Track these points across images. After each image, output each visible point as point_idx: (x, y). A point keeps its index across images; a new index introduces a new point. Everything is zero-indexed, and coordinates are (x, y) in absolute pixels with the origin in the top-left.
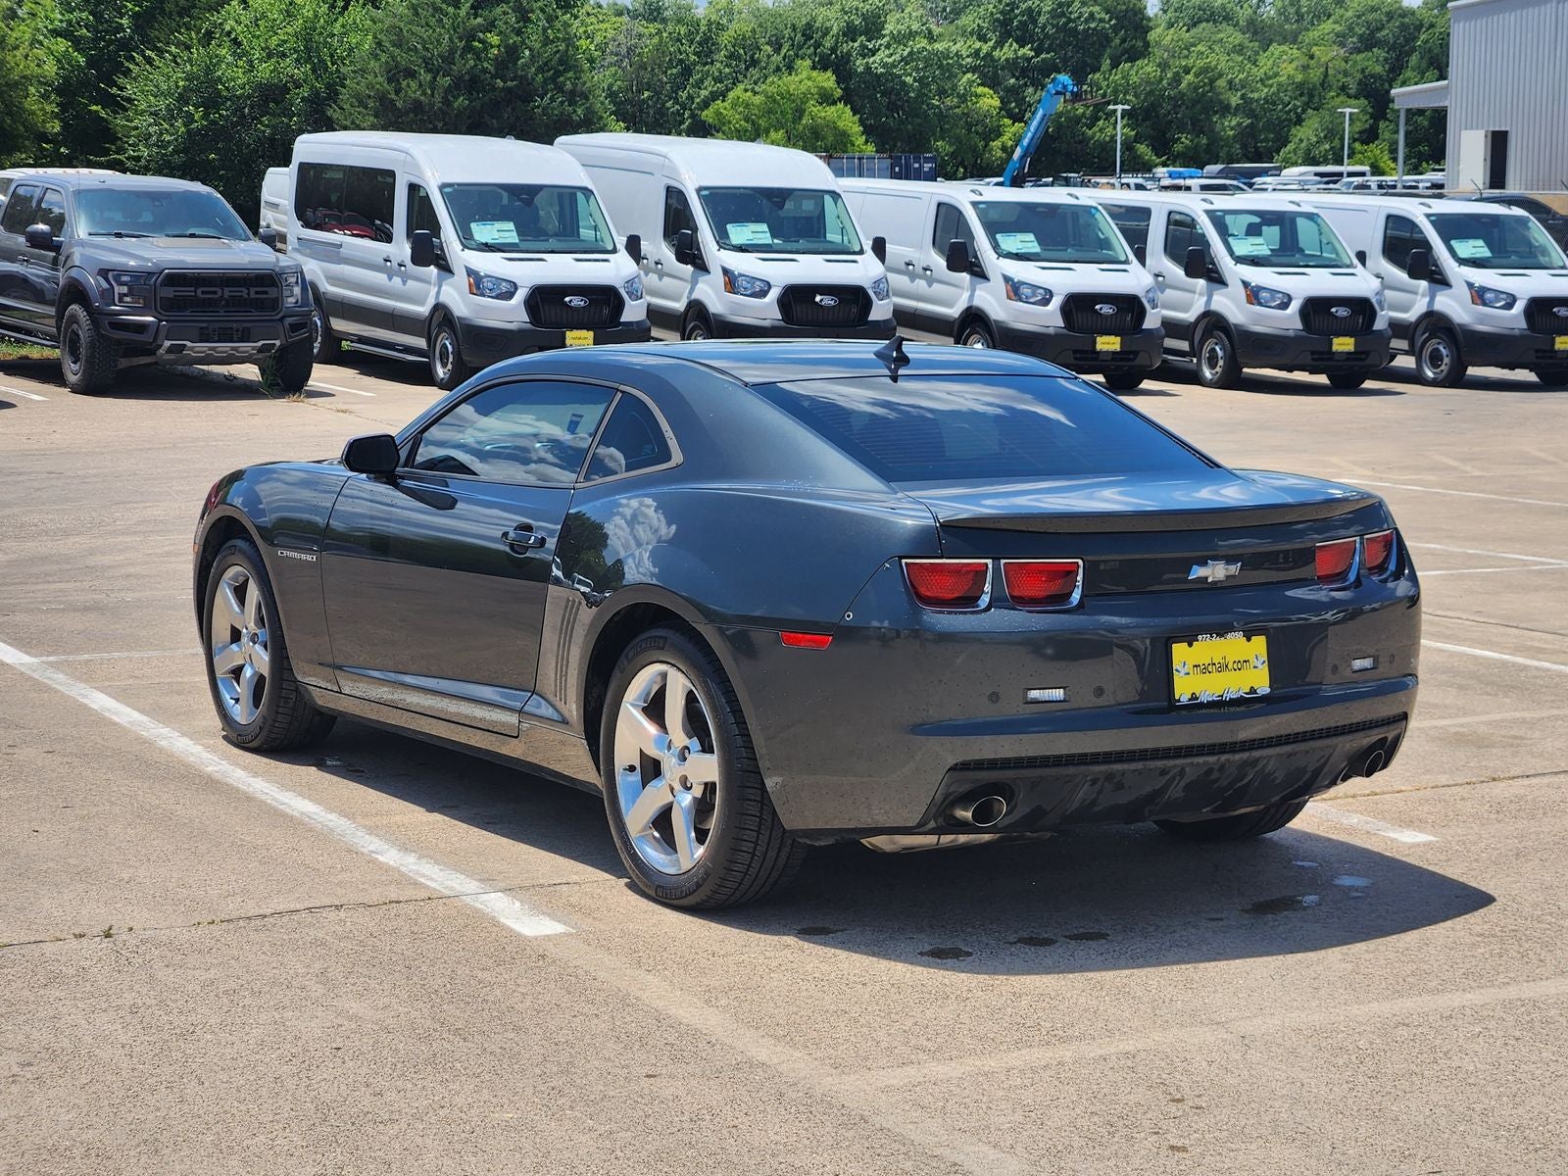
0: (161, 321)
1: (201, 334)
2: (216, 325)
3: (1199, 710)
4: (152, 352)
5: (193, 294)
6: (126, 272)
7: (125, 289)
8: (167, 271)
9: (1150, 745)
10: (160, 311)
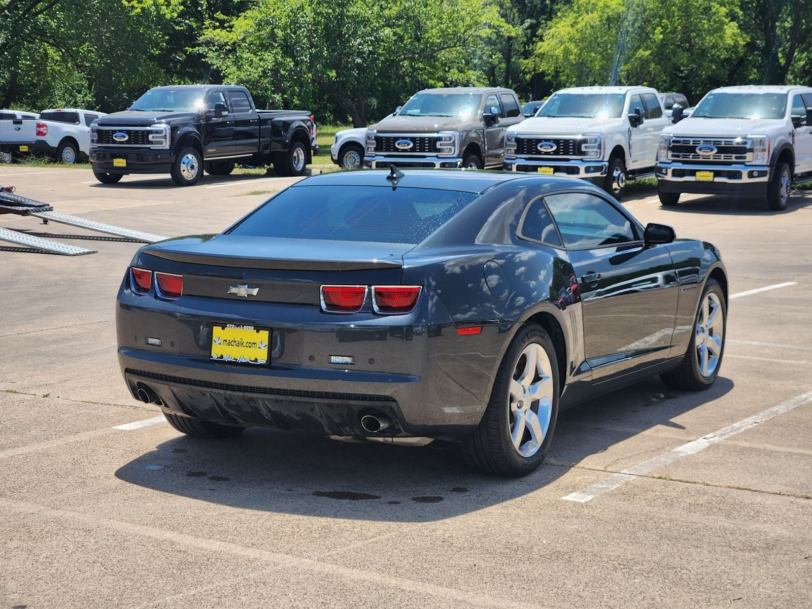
3: (222, 363)
9: (203, 378)
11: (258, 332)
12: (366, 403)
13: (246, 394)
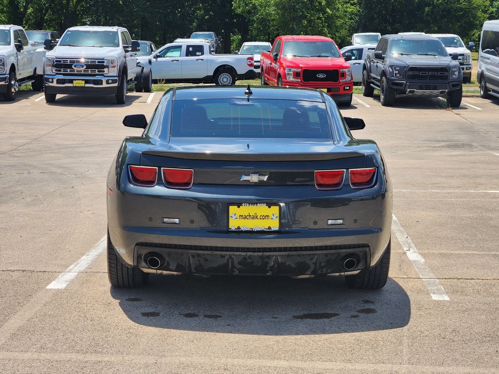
0: (407, 82)
1: (420, 87)
2: (425, 84)
4: (405, 93)
5: (418, 74)
6: (398, 66)
7: (397, 72)
8: (410, 66)
10: (408, 79)
11: (269, 207)
12: (348, 251)
13: (265, 253)
